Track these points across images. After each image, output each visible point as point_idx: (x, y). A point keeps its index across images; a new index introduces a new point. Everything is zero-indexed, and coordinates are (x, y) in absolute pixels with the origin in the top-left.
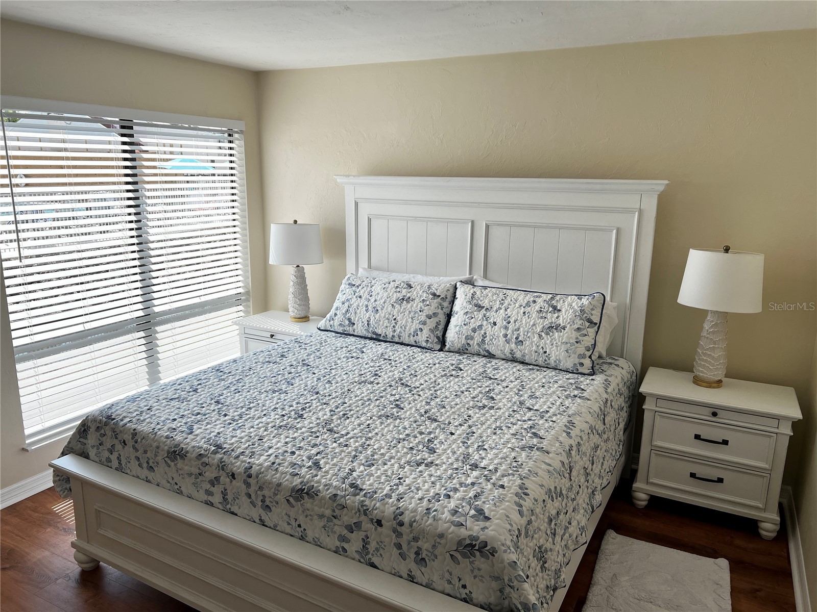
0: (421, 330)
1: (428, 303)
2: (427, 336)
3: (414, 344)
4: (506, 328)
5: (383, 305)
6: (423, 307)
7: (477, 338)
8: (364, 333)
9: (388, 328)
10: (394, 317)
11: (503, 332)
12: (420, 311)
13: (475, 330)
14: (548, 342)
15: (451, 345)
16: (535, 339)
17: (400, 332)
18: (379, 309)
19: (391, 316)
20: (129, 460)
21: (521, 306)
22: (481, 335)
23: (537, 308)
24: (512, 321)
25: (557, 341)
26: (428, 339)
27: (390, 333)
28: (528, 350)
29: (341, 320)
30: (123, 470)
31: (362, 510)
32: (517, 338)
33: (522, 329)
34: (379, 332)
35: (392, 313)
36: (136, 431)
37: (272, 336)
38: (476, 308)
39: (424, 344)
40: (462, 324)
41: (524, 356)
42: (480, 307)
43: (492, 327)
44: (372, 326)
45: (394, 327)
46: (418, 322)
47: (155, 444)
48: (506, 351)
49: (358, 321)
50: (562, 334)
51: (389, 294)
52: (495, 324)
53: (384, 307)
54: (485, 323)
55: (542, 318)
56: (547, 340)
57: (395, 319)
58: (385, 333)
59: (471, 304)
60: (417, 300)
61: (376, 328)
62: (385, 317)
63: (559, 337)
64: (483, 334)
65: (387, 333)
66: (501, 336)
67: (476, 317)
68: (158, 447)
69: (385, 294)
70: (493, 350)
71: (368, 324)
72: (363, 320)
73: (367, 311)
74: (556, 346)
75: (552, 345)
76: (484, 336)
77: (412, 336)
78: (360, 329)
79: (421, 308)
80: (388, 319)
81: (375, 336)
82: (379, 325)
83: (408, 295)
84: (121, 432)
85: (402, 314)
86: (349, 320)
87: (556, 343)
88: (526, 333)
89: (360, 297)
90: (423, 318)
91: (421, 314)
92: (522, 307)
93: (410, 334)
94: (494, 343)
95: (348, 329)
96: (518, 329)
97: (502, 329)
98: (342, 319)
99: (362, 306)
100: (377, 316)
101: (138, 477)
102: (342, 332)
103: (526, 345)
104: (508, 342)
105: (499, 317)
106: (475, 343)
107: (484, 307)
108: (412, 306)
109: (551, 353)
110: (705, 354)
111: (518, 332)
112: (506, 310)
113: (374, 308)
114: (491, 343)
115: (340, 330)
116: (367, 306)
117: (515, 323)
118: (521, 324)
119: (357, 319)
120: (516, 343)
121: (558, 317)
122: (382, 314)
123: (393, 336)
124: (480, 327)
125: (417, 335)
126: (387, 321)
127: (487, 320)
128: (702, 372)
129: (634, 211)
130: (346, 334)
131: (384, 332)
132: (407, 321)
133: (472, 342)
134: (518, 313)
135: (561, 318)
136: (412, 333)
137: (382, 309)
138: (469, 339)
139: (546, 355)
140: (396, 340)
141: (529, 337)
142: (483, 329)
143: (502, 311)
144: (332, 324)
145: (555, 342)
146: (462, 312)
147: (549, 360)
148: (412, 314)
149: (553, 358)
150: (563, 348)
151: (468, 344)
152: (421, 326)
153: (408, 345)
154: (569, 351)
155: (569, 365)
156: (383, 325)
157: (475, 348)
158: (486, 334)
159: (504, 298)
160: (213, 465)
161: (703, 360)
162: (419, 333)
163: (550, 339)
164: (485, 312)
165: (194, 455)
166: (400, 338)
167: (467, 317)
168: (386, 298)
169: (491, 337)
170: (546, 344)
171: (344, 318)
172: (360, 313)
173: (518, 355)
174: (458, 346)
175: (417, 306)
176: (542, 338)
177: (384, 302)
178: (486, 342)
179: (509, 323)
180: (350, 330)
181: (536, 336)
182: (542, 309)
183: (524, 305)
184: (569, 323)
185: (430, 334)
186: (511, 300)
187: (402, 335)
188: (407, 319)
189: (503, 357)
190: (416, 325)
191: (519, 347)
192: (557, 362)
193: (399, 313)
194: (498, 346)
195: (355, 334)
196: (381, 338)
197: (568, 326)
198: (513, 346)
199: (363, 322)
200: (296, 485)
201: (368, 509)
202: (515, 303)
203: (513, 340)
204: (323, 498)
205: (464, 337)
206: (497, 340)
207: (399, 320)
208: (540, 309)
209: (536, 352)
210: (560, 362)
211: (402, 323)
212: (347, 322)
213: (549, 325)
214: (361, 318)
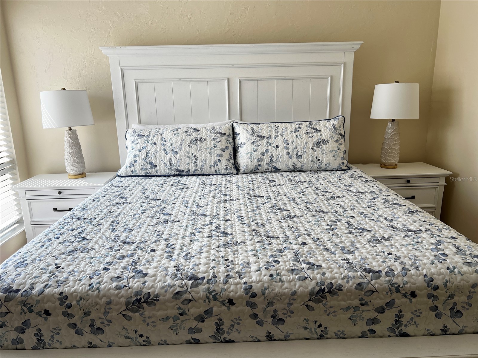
0: (220, 161)
1: (218, 140)
2: (226, 164)
3: (214, 173)
4: (287, 148)
5: (181, 147)
6: (216, 144)
7: (266, 159)
8: (168, 172)
9: (190, 164)
10: (194, 155)
11: (285, 151)
12: (215, 147)
13: (264, 154)
14: (320, 152)
15: (246, 168)
16: (310, 152)
17: (202, 166)
18: (177, 150)
19: (190, 154)
20: (57, 331)
21: (292, 132)
22: (269, 157)
23: (304, 131)
24: (290, 142)
25: (326, 150)
26: (227, 167)
27: (192, 168)
28: (306, 161)
29: (143, 165)
30: (48, 346)
31: (393, 288)
32: (297, 154)
33: (299, 147)
34: (182, 168)
35: (190, 152)
36: (64, 294)
37: (60, 193)
38: (259, 138)
39: (223, 171)
40: (252, 151)
41: (303, 166)
42: (262, 137)
43: (276, 149)
44: (175, 165)
45: (195, 162)
46: (216, 155)
48: (290, 164)
49: (160, 163)
50: (328, 145)
51: (182, 138)
52: (278, 147)
53: (182, 148)
54: (270, 147)
55: (310, 137)
56: (318, 151)
57: (195, 156)
58: (188, 168)
59: (254, 136)
60: (208, 140)
61: (179, 166)
62: (185, 156)
63: (326, 148)
64: (270, 155)
65: (190, 168)
66: (285, 154)
67: (262, 144)
68: (109, 303)
69: (179, 139)
70: (279, 166)
71: (170, 164)
72: (165, 161)
73: (166, 153)
74: (326, 154)
75: (323, 154)
76: (272, 157)
77: (212, 167)
78: (162, 169)
79: (214, 144)
80: (188, 157)
81: (178, 173)
82: (181, 163)
83: (199, 137)
84: (38, 302)
85: (200, 151)
86: (151, 163)
87: (326, 152)
88: (302, 149)
89: (155, 144)
90: (219, 152)
91: (216, 149)
92: (293, 132)
93: (211, 165)
94: (280, 160)
95: (150, 171)
96: (296, 148)
97: (284, 150)
98: (144, 164)
99: (160, 150)
100: (178, 156)
101: (74, 347)
102: (144, 175)
103: (305, 157)
104: (290, 158)
105: (279, 141)
106: (265, 163)
107: (265, 136)
108: (206, 144)
109: (323, 160)
110: (391, 149)
111: (297, 150)
112: (282, 136)
113: (172, 150)
114: (278, 161)
115: (142, 173)
116: (165, 150)
117: (292, 143)
118: (297, 144)
119: (158, 161)
120: (297, 158)
121: (321, 135)
122: (181, 154)
123: (196, 170)
124: (267, 151)
125: (217, 165)
126: (188, 159)
127: (270, 145)
128: (390, 160)
129: (340, 64)
130: (149, 176)
131: (187, 168)
132: (205, 156)
133: (262, 163)
134: (292, 137)
135: (323, 135)
136: (213, 165)
137: (181, 150)
138: (260, 161)
139: (319, 161)
140: (198, 172)
141: (305, 152)
142: (270, 152)
143: (280, 137)
144: (133, 170)
145: (324, 152)
146: (249, 143)
147: (322, 164)
148: (209, 150)
149: (324, 163)
150: (331, 154)
151: (260, 165)
152: (219, 158)
153: (209, 175)
154: (335, 156)
155: (335, 165)
156: (185, 162)
157: (265, 166)
158: (273, 155)
159: (276, 128)
160: (199, 298)
161: (390, 152)
162: (218, 163)
163: (320, 150)
164: (267, 140)
165: (169, 296)
166: (202, 171)
167: (255, 145)
168: (181, 141)
169: (277, 157)
170: (318, 154)
171: (145, 163)
172: (160, 156)
173: (299, 166)
174: (251, 167)
175: (210, 144)
176: (315, 151)
177: (181, 145)
178: (274, 160)
179: (288, 144)
180: (153, 172)
181: (311, 150)
182: (308, 132)
183: (294, 131)
184: (330, 137)
185: (228, 162)
186: (283, 129)
187: (204, 167)
188: (205, 155)
189: (287, 169)
190: (214, 158)
191: (299, 160)
192: (328, 165)
193: (197, 151)
194: (283, 162)
195: (158, 174)
196: (184, 173)
197: (330, 140)
198: (295, 160)
199: (165, 163)
200: (314, 288)
201: (399, 286)
202: (287, 131)
203: (295, 156)
204: (349, 290)
205: (256, 160)
206: (282, 158)
207: (198, 156)
208: (306, 132)
209: (312, 161)
210: (329, 165)
211: (202, 158)
212: (149, 166)
213: (317, 141)
214: (162, 160)
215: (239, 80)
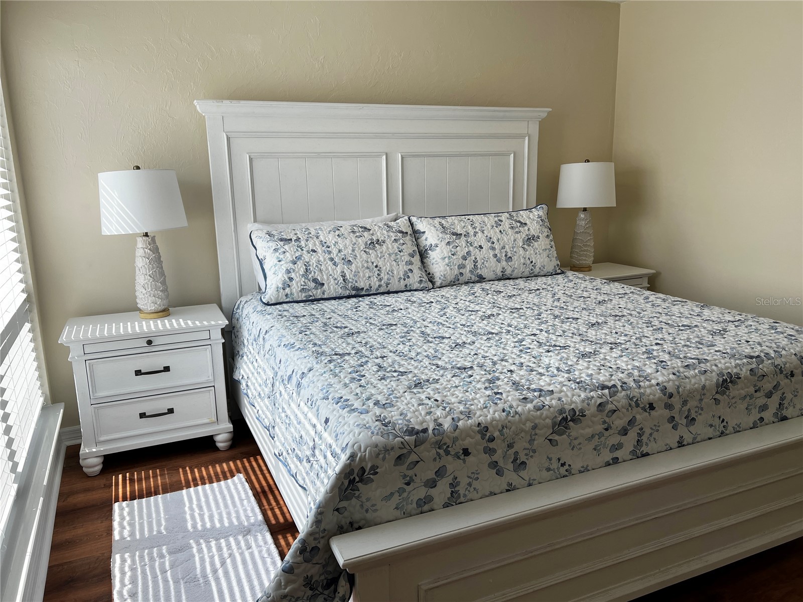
0: (411, 271)
1: (401, 241)
2: (420, 275)
3: (403, 288)
4: (493, 249)
5: (354, 254)
6: (400, 247)
7: (469, 265)
8: (340, 292)
9: (372, 278)
10: (375, 264)
11: (492, 253)
12: (400, 252)
13: (465, 257)
14: (532, 252)
15: (444, 279)
16: (521, 253)
17: (388, 279)
18: (350, 259)
19: (370, 264)
20: (476, 476)
21: (493, 226)
22: (472, 261)
23: (507, 226)
24: (495, 240)
25: (539, 249)
26: (422, 279)
27: (375, 283)
28: (517, 265)
29: (303, 284)
31: (777, 370)
32: (506, 256)
33: (507, 246)
34: (361, 285)
35: (369, 260)
36: (483, 426)
37: (150, 342)
38: (455, 237)
39: (415, 286)
40: (450, 255)
41: (513, 271)
42: (458, 235)
43: (480, 251)
44: (350, 280)
45: (379, 275)
46: (404, 263)
47: (529, 425)
48: (498, 270)
49: (328, 279)
50: (539, 243)
51: (352, 241)
52: (481, 247)
53: (356, 256)
54: (471, 248)
55: (517, 233)
56: (530, 251)
57: (376, 266)
58: (370, 284)
59: (447, 234)
60: (388, 241)
61: (356, 282)
62: (363, 266)
63: (539, 245)
64: (474, 259)
65: (372, 284)
66: (492, 257)
67: (460, 244)
68: (535, 427)
69: (348, 242)
70: (485, 273)
71: (344, 280)
72: (336, 276)
73: (335, 264)
74: (540, 254)
75: (536, 254)
76: (475, 262)
77: (402, 281)
78: (332, 288)
79: (398, 248)
80: (368, 268)
81: (354, 293)
82: (360, 277)
83: (375, 238)
85: (382, 259)
86: (315, 280)
87: (539, 252)
88: (512, 249)
89: (314, 251)
90: (407, 258)
91: (402, 254)
92: (495, 227)
93: (400, 278)
94: (487, 265)
95: (314, 293)
96: (503, 248)
97: (490, 251)
98: (304, 282)
99: (325, 260)
100: (353, 267)
101: (493, 494)
102: (304, 299)
103: (515, 260)
104: (499, 261)
105: (481, 239)
106: (468, 271)
107: (461, 234)
108: (388, 248)
109: (537, 261)
110: (586, 246)
111: (505, 250)
112: (483, 232)
113: (343, 259)
114: (484, 266)
115: (302, 296)
116: (332, 259)
117: (498, 242)
118: (504, 242)
119: (325, 277)
120: (506, 261)
121: (529, 230)
122: (357, 264)
123: (380, 286)
124: (469, 253)
125: (408, 277)
126: (368, 270)
127: (472, 246)
128: (585, 260)
129: (524, 136)
130: (312, 301)
131: (368, 284)
132: (391, 266)
133: (464, 270)
134: (496, 233)
135: (531, 229)
136: (402, 277)
137: (355, 259)
138: (461, 268)
139: (532, 264)
140: (382, 290)
141: (515, 252)
142: (472, 255)
143: (480, 234)
144: (289, 293)
145: (537, 251)
146: (444, 243)
147: (535, 268)
148: (393, 256)
149: (538, 265)
150: (545, 254)
151: (461, 274)
152: (410, 267)
153: (397, 292)
154: (550, 256)
155: (550, 268)
156: (364, 276)
157: (467, 275)
158: (476, 259)
159: (472, 223)
160: (623, 407)
161: (585, 251)
162: (410, 274)
163: (532, 250)
164: (466, 239)
165: (593, 409)
166: (387, 287)
167: (451, 246)
168: (352, 246)
169: (483, 261)
170: (531, 254)
171: (306, 281)
172: (327, 269)
173: (508, 272)
174: (450, 278)
175: (393, 248)
176: (526, 250)
177: (353, 251)
178: (479, 266)
179: (493, 243)
180: (318, 293)
181: (521, 249)
182: (512, 226)
183: (495, 225)
184: (540, 232)
185: (421, 272)
186: (480, 223)
187: (390, 282)
188: (390, 264)
189: (493, 277)
190: (403, 268)
191: (509, 263)
192: (542, 268)
193: (378, 259)
194: (491, 267)
195: (325, 296)
196: (364, 293)
197: (540, 235)
198: (504, 263)
199: (335, 279)
201: (781, 367)
202: (486, 225)
203: (504, 258)
204: (746, 378)
205: (456, 267)
206: (488, 262)
207: (381, 266)
208: (510, 226)
209: (524, 264)
210: (544, 268)
211: (386, 268)
212: (313, 285)
213: (527, 238)
214: (331, 275)
215: (402, 156)
